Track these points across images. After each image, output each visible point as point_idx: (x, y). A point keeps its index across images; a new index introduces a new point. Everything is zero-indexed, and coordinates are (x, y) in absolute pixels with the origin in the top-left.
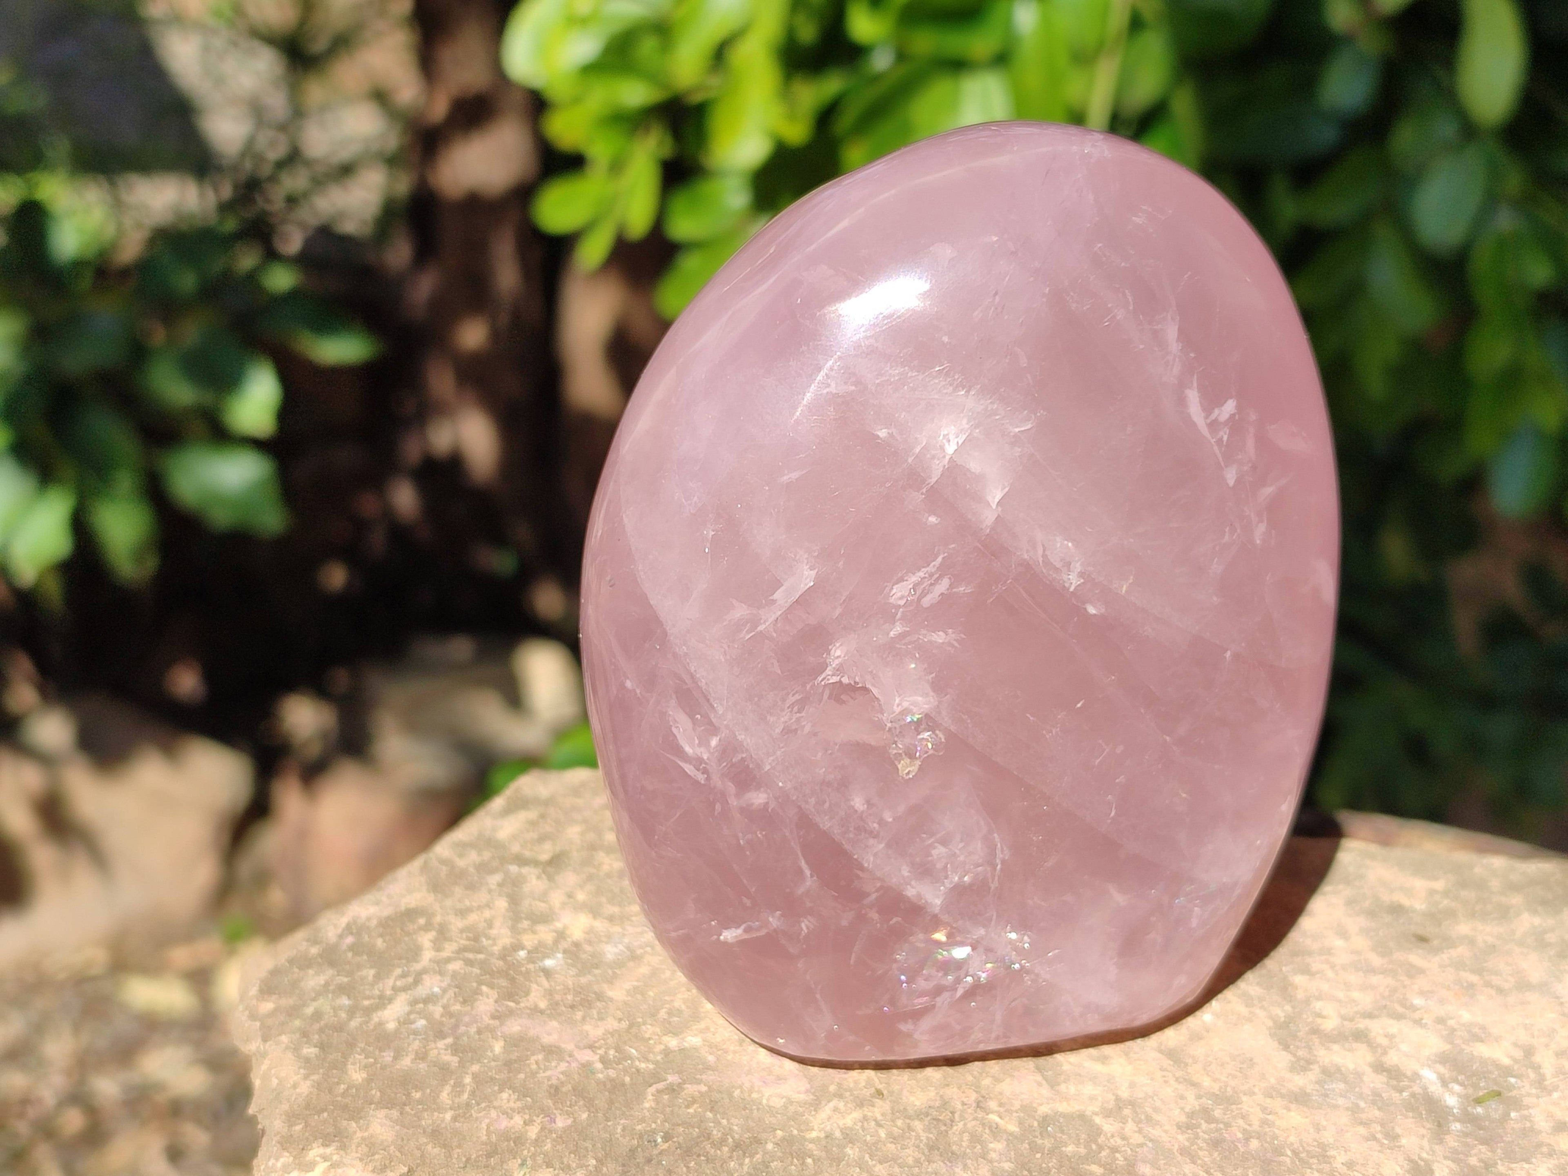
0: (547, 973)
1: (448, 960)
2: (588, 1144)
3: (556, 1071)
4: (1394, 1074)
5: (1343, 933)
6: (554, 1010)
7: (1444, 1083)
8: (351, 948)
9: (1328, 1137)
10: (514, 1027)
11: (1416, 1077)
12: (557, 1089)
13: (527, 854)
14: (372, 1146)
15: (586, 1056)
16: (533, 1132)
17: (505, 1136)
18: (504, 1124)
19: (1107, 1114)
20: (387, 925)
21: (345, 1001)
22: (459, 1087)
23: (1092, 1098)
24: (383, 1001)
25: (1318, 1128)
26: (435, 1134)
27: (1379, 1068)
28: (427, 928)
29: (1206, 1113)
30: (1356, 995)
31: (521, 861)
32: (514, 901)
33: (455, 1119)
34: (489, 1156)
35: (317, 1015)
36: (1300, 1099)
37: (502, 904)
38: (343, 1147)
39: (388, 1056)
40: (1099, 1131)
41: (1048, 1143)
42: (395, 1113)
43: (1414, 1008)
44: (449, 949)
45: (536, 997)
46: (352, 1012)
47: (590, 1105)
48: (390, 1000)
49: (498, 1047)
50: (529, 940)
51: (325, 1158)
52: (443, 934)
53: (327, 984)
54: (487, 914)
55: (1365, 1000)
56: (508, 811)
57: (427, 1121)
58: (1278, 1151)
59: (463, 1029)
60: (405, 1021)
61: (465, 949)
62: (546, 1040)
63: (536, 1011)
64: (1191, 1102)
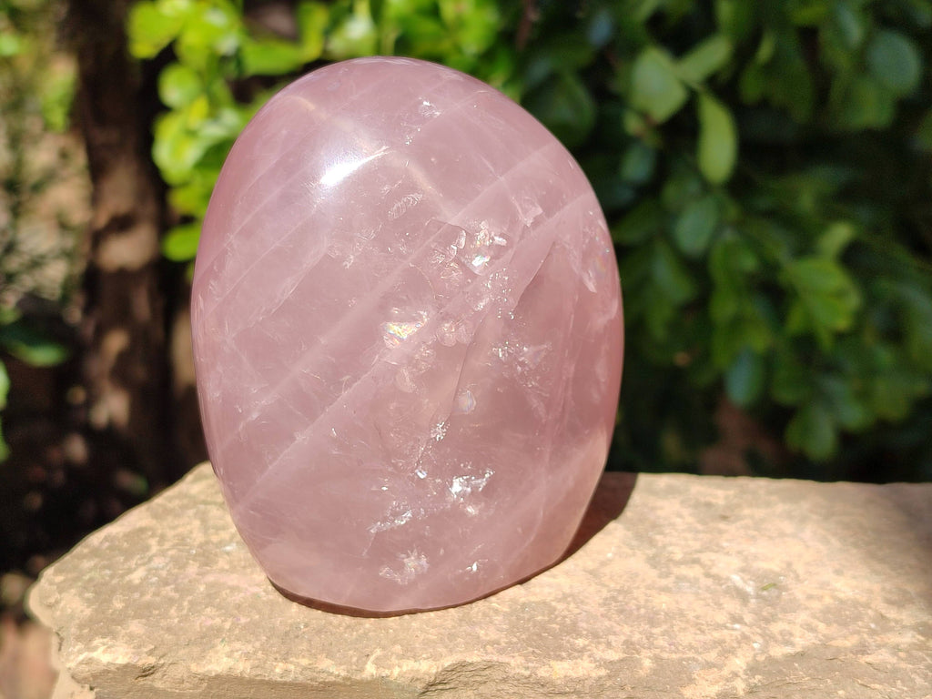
0: (228, 553)
1: (168, 550)
2: (261, 630)
3: (238, 597)
4: (717, 578)
5: (680, 515)
6: (233, 569)
7: (745, 582)
8: (108, 548)
9: (683, 606)
10: (210, 578)
11: (728, 579)
12: (239, 606)
13: (209, 499)
14: (131, 637)
15: (255, 590)
16: (227, 625)
17: (211, 628)
18: (210, 622)
19: (559, 601)
20: (128, 536)
21: (108, 572)
22: (180, 608)
23: (550, 593)
24: (130, 571)
25: (677, 602)
26: (169, 630)
27: (708, 575)
28: (153, 536)
29: (614, 599)
30: (691, 543)
31: (205, 503)
32: (204, 521)
33: (179, 622)
34: (202, 638)
35: (91, 580)
36: (665, 590)
37: (197, 523)
38: (114, 638)
39: (136, 595)
40: (555, 609)
41: (526, 616)
42: (144, 620)
43: (723, 548)
44: (167, 545)
45: (222, 563)
46: (112, 577)
47: (259, 612)
48: (135, 570)
49: (202, 588)
50: (215, 539)
51: (104, 644)
52: (162, 539)
53: (95, 566)
54: (189, 527)
55: (697, 545)
56: (196, 480)
57: (163, 623)
58: (657, 613)
59: (180, 581)
60: (145, 579)
61: (177, 544)
62: (230, 583)
63: (222, 570)
64: (605, 593)
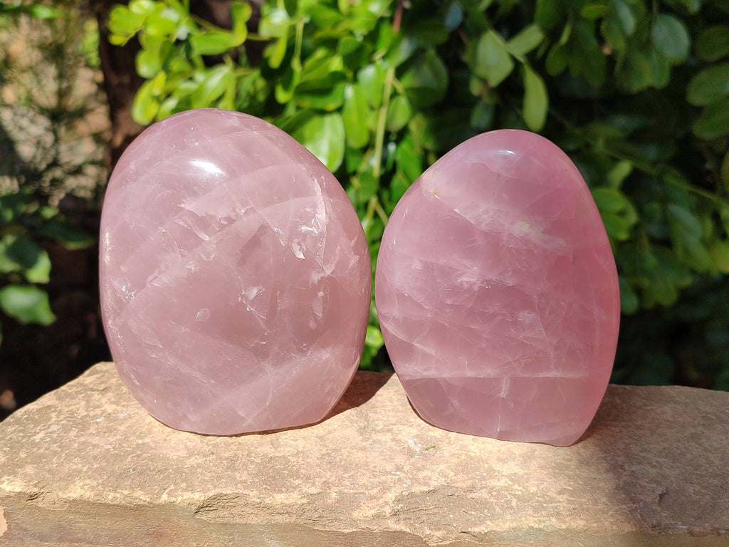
0: (97, 423)
1: (61, 421)
2: (105, 472)
3: (96, 451)
4: (398, 442)
5: (391, 401)
6: (98, 434)
7: (416, 444)
8: (26, 419)
9: (370, 460)
10: (83, 439)
11: (406, 442)
12: (96, 457)
13: (95, 388)
14: (25, 475)
15: (109, 447)
16: (85, 469)
17: (75, 471)
18: (75, 467)
19: (293, 455)
20: (39, 410)
21: (22, 434)
22: (60, 458)
23: (289, 451)
24: (35, 434)
25: (367, 457)
26: (49, 471)
27: (393, 440)
28: (54, 411)
29: (328, 454)
30: (391, 419)
31: (92, 390)
32: (88, 402)
33: (57, 467)
34: (68, 477)
35: (11, 439)
36: (363, 449)
37: (83, 403)
38: (15, 476)
39: (35, 450)
40: (289, 461)
41: (270, 466)
42: (35, 466)
44: (62, 417)
45: (92, 430)
46: (23, 437)
47: (107, 461)
48: (38, 433)
49: (76, 445)
50: (92, 414)
51: (8, 480)
52: (60, 413)
53: (15, 430)
54: (77, 406)
55: (394, 420)
56: (89, 375)
57: (47, 467)
58: (351, 464)
59: (64, 440)
60: (43, 439)
61: (68, 417)
62: (94, 443)
63: (92, 434)
64: (324, 451)
